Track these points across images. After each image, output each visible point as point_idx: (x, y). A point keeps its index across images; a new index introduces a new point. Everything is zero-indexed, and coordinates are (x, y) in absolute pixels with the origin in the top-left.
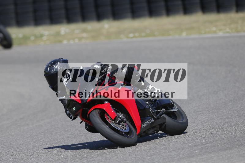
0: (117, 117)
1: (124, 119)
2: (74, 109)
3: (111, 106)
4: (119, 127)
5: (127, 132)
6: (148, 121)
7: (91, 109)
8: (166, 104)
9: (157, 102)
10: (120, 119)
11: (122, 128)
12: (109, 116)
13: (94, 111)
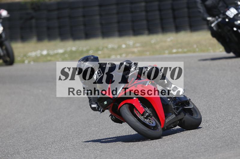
0: (145, 111)
1: (150, 114)
2: (105, 103)
3: (139, 102)
4: (147, 121)
5: (154, 126)
6: (170, 117)
7: (121, 104)
8: (184, 101)
9: (177, 99)
10: (148, 114)
11: (150, 122)
12: (137, 110)
13: (125, 105)
